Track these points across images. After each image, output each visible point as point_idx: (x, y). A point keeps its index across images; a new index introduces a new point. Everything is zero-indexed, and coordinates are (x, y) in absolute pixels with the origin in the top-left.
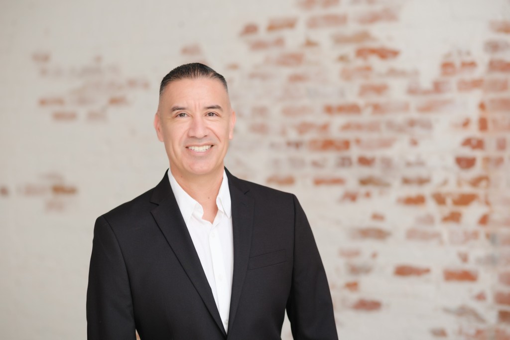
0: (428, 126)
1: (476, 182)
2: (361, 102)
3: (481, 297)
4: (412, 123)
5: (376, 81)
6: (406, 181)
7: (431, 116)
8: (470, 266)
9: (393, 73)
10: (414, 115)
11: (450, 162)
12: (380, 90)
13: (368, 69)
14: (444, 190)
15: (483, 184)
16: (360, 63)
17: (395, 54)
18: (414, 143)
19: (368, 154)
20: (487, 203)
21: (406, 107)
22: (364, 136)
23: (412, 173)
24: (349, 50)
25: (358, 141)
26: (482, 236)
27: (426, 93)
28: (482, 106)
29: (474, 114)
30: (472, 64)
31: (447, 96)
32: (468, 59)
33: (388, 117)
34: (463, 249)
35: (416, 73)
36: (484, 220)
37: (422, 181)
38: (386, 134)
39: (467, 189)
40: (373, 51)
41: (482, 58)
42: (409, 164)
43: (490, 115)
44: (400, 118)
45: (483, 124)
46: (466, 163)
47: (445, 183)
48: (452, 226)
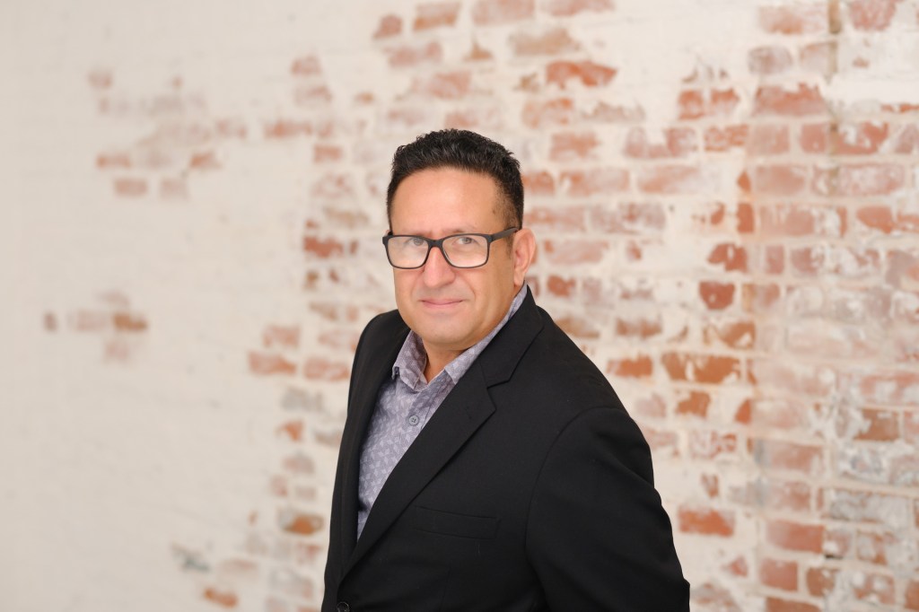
0: (657, 220)
1: (731, 337)
2: (554, 170)
3: (737, 568)
4: (632, 214)
5: (578, 129)
6: (623, 329)
7: (664, 200)
8: (721, 505)
9: (604, 112)
10: (637, 197)
11: (692, 293)
12: (583, 145)
13: (566, 103)
14: (683, 348)
15: (746, 339)
16: (552, 92)
17: (609, 73)
18: (636, 253)
19: (565, 273)
20: (752, 379)
21: (623, 182)
22: (559, 236)
23: (633, 312)
24: (537, 66)
25: (549, 246)
26: (741, 445)
27: (655, 153)
28: (744, 182)
29: (731, 198)
30: (730, 96)
31: (690, 160)
32: (723, 86)
33: (596, 199)
34: (711, 469)
35: (640, 113)
36: (745, 413)
37: (649, 330)
38: (594, 235)
39: (719, 349)
40: (574, 69)
41: (746, 83)
42: (626, 296)
43: (758, 201)
44: (612, 202)
45: (746, 220)
46: (717, 296)
47: (684, 333)
48: (694, 421)
